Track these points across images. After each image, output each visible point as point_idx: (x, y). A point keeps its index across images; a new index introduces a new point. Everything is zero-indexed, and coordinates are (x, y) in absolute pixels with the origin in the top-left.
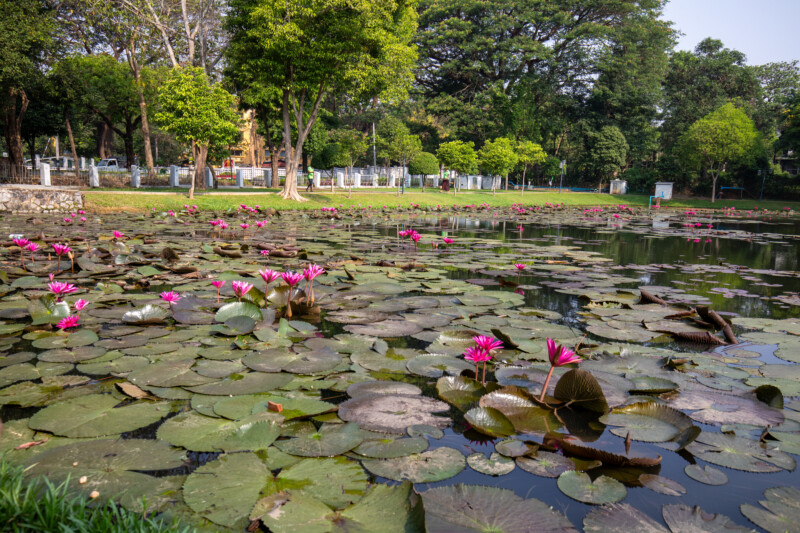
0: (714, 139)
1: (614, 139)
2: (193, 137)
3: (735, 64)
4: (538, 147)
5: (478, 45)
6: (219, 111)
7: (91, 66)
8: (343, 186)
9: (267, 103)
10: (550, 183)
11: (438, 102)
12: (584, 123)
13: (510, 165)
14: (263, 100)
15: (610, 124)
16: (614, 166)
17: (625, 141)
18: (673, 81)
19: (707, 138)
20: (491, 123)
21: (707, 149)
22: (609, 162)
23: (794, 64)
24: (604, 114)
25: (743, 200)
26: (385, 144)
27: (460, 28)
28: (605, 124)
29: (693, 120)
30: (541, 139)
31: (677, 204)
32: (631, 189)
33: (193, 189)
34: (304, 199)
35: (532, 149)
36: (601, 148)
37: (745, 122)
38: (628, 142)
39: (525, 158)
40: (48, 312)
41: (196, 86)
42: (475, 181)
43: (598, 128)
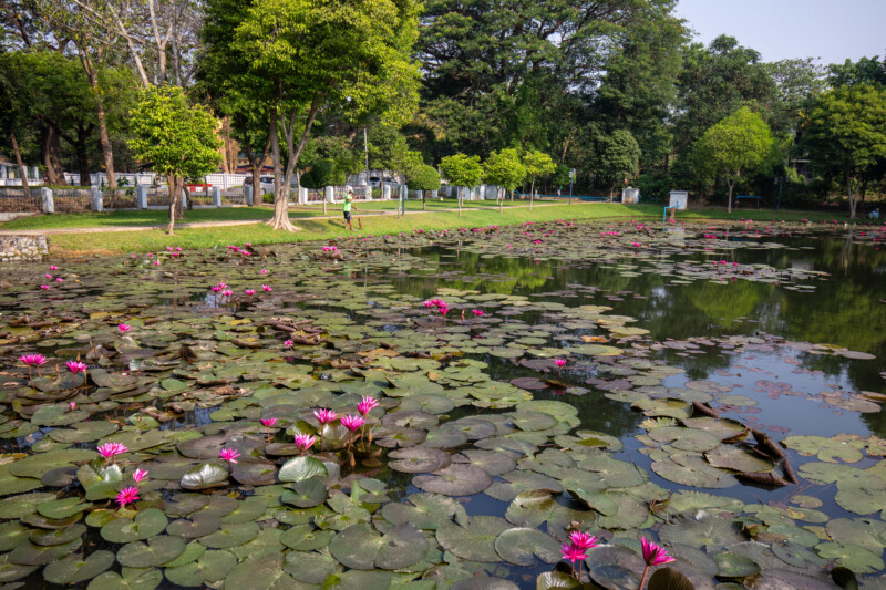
0: (730, 146)
1: (626, 145)
2: (172, 168)
3: (750, 63)
4: (547, 158)
5: (481, 43)
6: (201, 136)
7: (34, 65)
8: (333, 201)
9: (248, 112)
10: (559, 192)
11: (437, 106)
12: (594, 126)
13: (518, 179)
14: (243, 109)
15: (621, 128)
16: (626, 173)
17: (637, 146)
18: (686, 80)
19: (723, 144)
20: (495, 129)
21: (723, 156)
22: (620, 169)
23: (809, 60)
24: (615, 116)
25: (761, 210)
26: (379, 153)
27: (460, 25)
28: (616, 127)
29: (708, 124)
30: (549, 145)
31: (693, 215)
32: (644, 198)
33: (172, 223)
34: (296, 228)
35: (540, 160)
36: (612, 154)
37: (761, 128)
38: (641, 147)
39: (534, 169)
40: (99, 478)
41: (174, 109)
42: (478, 192)
43: (609, 131)
